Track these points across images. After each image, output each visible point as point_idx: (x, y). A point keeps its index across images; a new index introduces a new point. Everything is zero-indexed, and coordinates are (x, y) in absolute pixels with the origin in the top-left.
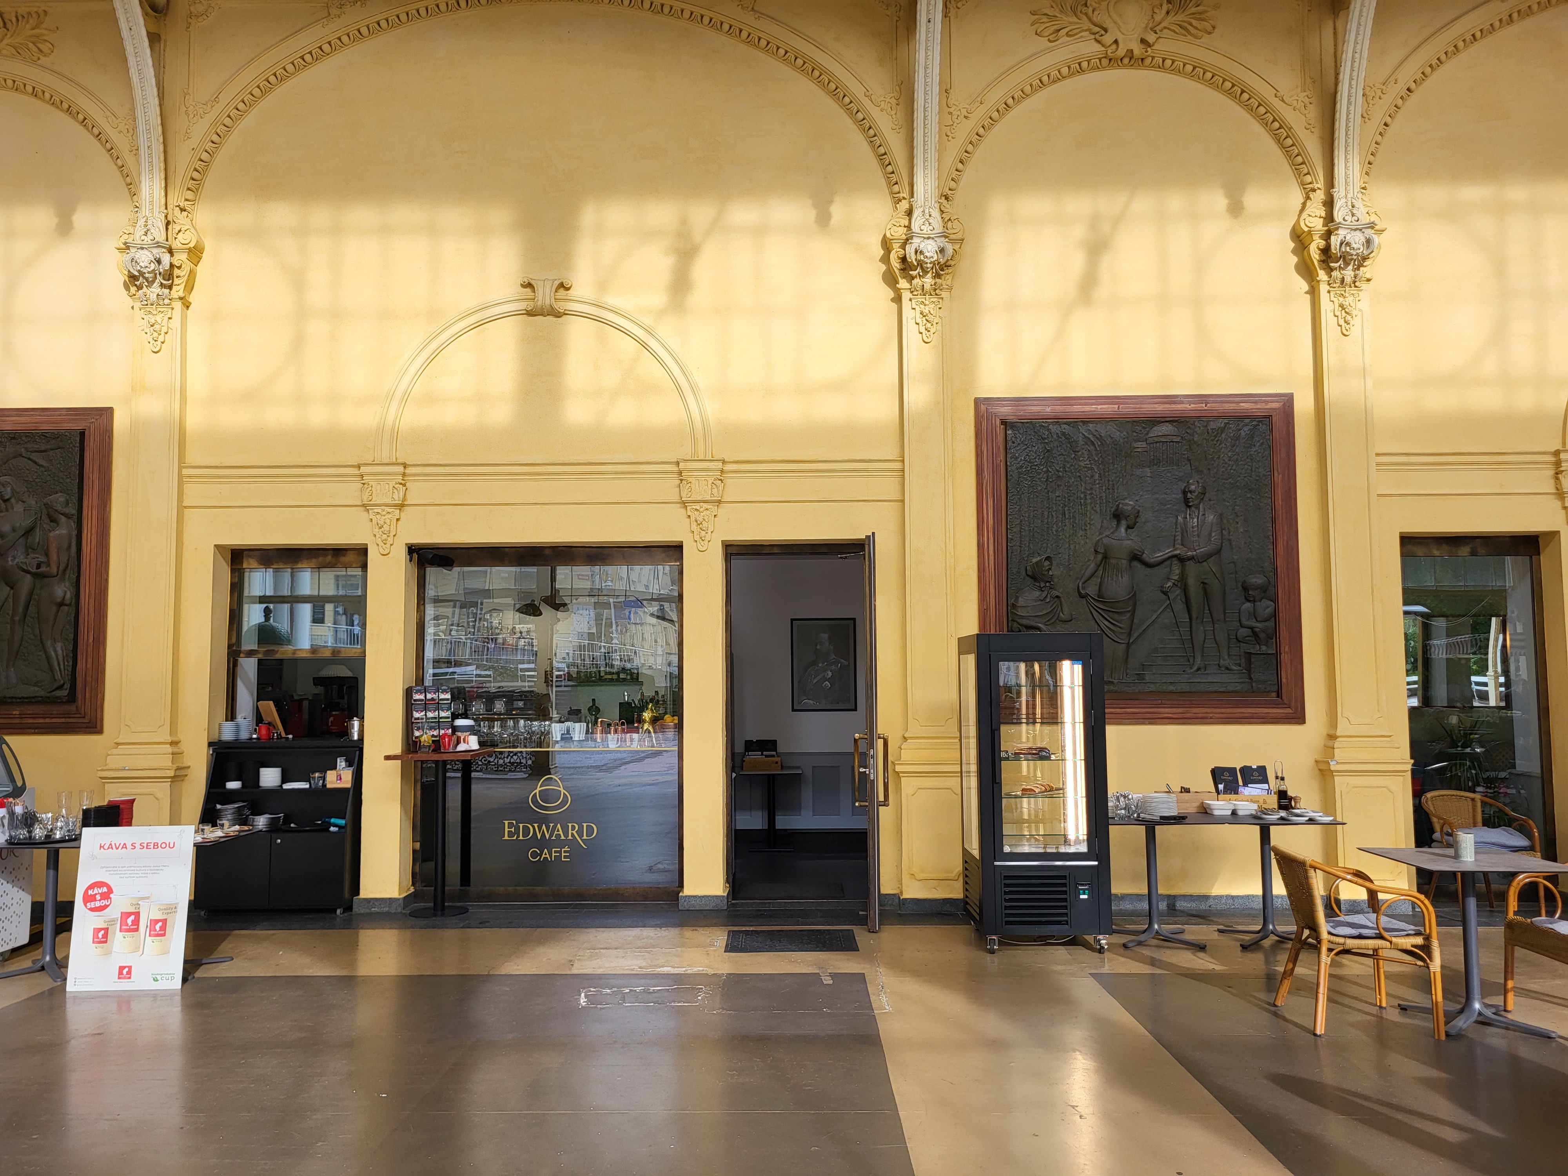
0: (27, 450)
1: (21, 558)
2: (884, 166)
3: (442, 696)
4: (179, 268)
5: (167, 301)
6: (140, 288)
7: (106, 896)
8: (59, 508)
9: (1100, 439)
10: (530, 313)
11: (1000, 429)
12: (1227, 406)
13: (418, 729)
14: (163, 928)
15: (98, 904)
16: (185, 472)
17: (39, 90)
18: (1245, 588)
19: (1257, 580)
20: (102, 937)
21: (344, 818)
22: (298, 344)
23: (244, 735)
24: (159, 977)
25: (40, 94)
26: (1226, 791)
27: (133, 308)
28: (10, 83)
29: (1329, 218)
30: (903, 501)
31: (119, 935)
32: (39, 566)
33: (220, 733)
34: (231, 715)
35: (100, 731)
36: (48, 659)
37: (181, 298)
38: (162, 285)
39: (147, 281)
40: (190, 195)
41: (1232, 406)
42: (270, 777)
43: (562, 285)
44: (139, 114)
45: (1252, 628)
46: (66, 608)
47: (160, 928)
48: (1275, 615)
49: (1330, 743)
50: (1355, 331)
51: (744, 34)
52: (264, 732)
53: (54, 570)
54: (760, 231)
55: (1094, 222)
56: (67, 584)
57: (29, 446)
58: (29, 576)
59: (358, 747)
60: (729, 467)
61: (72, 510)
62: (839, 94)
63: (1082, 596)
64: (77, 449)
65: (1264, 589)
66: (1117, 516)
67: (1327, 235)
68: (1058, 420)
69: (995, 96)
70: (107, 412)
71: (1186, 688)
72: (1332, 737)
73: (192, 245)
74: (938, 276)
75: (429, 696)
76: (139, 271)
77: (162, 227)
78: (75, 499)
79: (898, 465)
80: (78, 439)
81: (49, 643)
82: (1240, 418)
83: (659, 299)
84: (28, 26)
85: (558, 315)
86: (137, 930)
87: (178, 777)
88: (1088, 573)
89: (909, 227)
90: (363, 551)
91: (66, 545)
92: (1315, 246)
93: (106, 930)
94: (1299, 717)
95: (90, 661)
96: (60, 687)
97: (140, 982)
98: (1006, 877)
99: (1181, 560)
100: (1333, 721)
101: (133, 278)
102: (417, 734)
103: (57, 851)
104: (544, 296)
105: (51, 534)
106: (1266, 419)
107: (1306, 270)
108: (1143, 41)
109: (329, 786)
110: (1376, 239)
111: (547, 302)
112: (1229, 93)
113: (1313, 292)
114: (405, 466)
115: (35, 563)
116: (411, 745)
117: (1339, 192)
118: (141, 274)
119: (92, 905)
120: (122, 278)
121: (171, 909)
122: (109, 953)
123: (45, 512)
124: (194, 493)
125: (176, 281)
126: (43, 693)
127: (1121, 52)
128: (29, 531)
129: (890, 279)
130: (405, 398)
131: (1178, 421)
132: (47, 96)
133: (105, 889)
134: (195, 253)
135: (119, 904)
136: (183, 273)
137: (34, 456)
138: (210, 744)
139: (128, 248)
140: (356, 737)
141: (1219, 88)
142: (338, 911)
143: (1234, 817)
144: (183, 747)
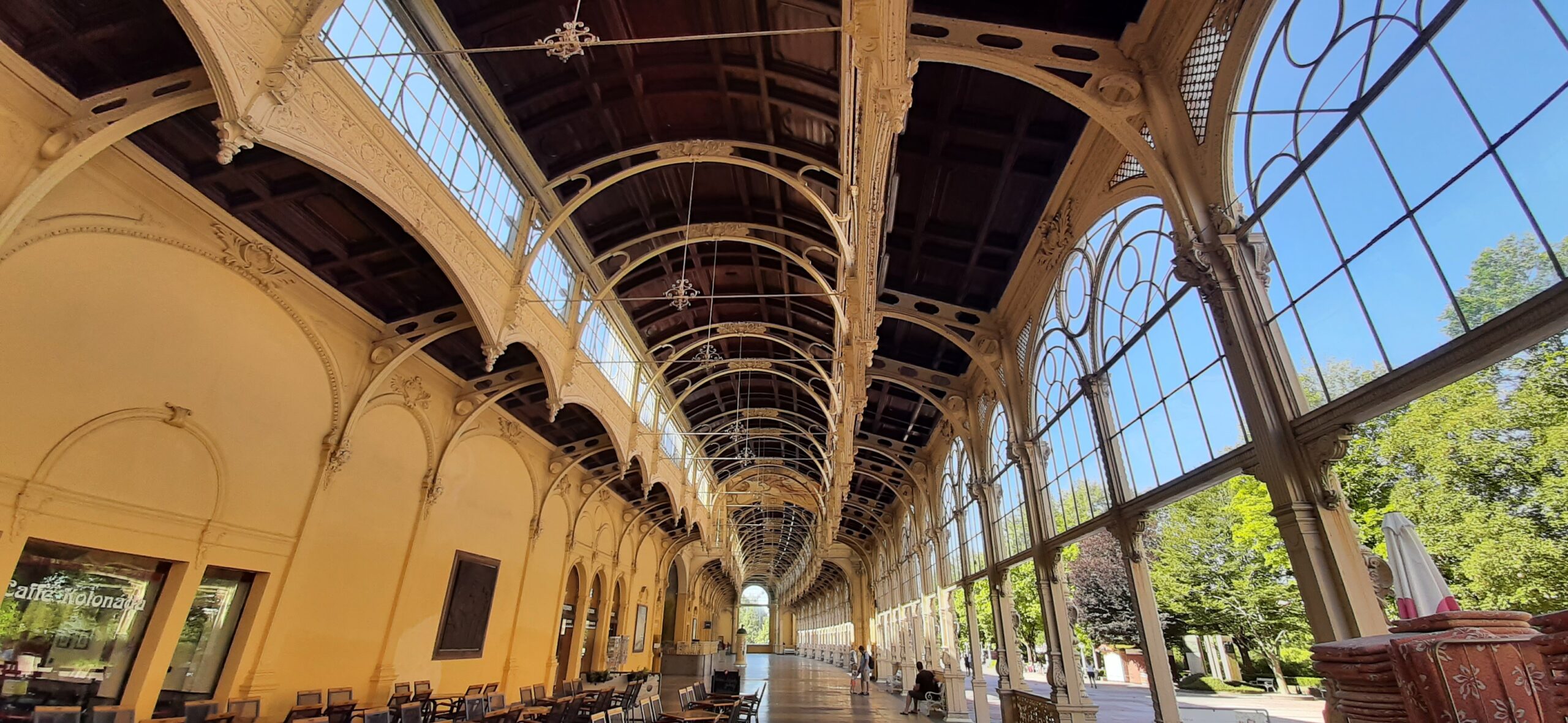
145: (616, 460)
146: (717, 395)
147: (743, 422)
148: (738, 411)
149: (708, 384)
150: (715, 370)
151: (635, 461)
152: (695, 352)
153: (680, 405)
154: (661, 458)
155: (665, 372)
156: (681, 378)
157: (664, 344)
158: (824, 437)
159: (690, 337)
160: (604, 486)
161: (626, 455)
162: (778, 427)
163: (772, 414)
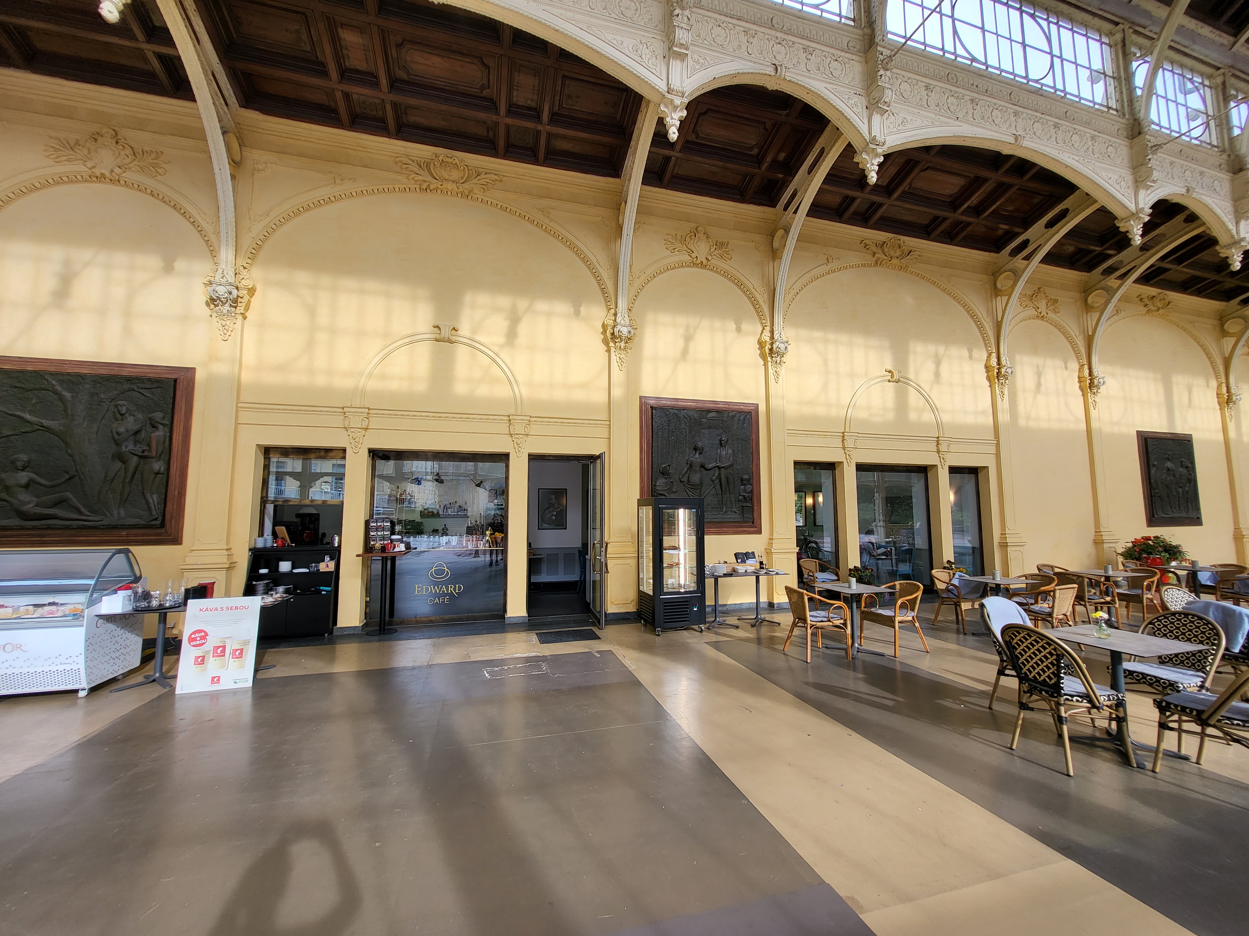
0: (138, 387)
1: (131, 447)
2: (604, 294)
3: (385, 524)
4: (241, 298)
5: (233, 314)
6: (216, 306)
7: (204, 638)
8: (159, 420)
9: (689, 416)
10: (437, 340)
11: (650, 409)
12: (736, 407)
13: (373, 540)
14: (241, 653)
15: (198, 643)
16: (240, 405)
17: (155, 192)
18: (742, 480)
19: (746, 477)
20: (201, 661)
21: (330, 586)
22: (310, 344)
23: (269, 544)
24: (238, 681)
25: (156, 195)
26: (742, 562)
27: (211, 316)
28: (136, 186)
29: (772, 337)
30: (609, 438)
31: (212, 659)
32: (143, 452)
33: (255, 543)
34: (261, 534)
35: (181, 544)
36: (147, 503)
37: (242, 314)
38: (231, 306)
39: (222, 302)
40: (249, 261)
41: (737, 407)
42: (285, 566)
43: (454, 329)
44: (222, 214)
45: (744, 496)
46: (160, 476)
47: (239, 654)
48: (752, 491)
49: (771, 542)
50: (780, 382)
51: (544, 227)
52: (280, 543)
53: (154, 454)
54: (549, 314)
55: (687, 328)
56: (162, 462)
57: (140, 385)
58: (136, 458)
59: (338, 550)
60: (532, 419)
61: (166, 422)
62: (585, 260)
63: (681, 482)
64: (172, 389)
65: (748, 480)
66: (695, 449)
67: (772, 344)
68: (673, 408)
69: (650, 271)
70: (193, 369)
71: (720, 520)
72: (771, 539)
73: (250, 287)
74: (627, 343)
75: (379, 524)
76: (217, 297)
77: (233, 275)
78: (169, 416)
79: (608, 423)
80: (173, 383)
81: (148, 495)
82: (740, 412)
83: (501, 340)
84: (150, 158)
85: (452, 342)
86: (224, 656)
87: (231, 568)
88: (684, 472)
89: (615, 320)
90: (344, 450)
91: (162, 440)
92: (768, 347)
93: (204, 657)
94: (759, 532)
95: (175, 504)
96: (156, 519)
97: (226, 684)
98: (665, 603)
99: (719, 468)
100: (772, 533)
101: (213, 300)
102: (372, 543)
103: (166, 614)
104: (446, 333)
105: (153, 434)
106: (749, 413)
107: (763, 356)
108: (707, 258)
109: (321, 570)
110: (789, 347)
111: (447, 336)
112: (737, 285)
113: (765, 365)
114: (369, 409)
115: (141, 450)
116: (368, 549)
117: (776, 328)
118: (218, 298)
119: (194, 643)
120: (204, 298)
121: (247, 643)
122: (205, 670)
123: (148, 422)
124: (244, 417)
125: (239, 304)
126: (143, 523)
127: (698, 262)
128: (137, 433)
129: (605, 342)
130: (370, 375)
131: (718, 411)
132: (161, 197)
133: (203, 634)
134: (252, 291)
135: (211, 642)
136: (245, 300)
137: (142, 391)
138: (250, 550)
139: (211, 284)
140: (336, 545)
141: (733, 282)
142: (326, 635)
143: (746, 573)
144: (233, 551)
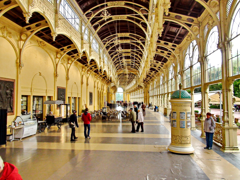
132: (11, 42)
137: (10, 84)
145: (77, 52)
146: (109, 29)
147: (118, 38)
148: (116, 34)
149: (106, 25)
150: (108, 20)
151: (84, 53)
152: (100, 13)
153: (97, 33)
154: (92, 51)
155: (91, 21)
156: (96, 23)
157: (89, 11)
158: (144, 42)
159: (98, 8)
160: (75, 61)
161: (81, 51)
162: (129, 39)
163: (127, 35)
